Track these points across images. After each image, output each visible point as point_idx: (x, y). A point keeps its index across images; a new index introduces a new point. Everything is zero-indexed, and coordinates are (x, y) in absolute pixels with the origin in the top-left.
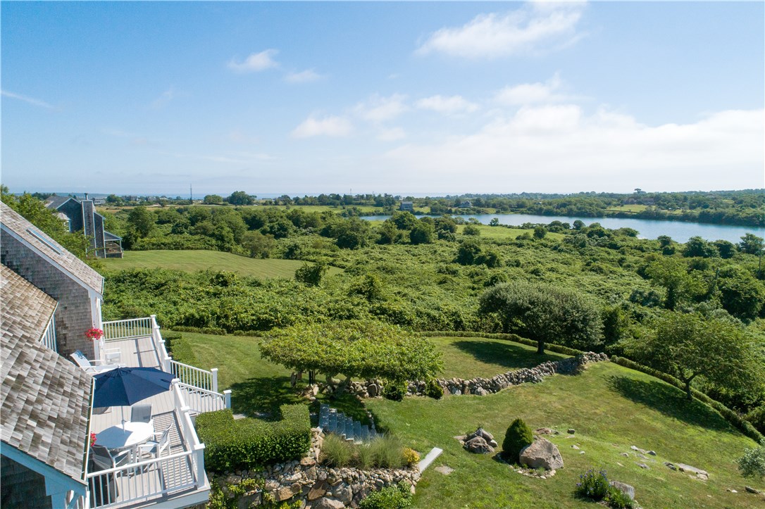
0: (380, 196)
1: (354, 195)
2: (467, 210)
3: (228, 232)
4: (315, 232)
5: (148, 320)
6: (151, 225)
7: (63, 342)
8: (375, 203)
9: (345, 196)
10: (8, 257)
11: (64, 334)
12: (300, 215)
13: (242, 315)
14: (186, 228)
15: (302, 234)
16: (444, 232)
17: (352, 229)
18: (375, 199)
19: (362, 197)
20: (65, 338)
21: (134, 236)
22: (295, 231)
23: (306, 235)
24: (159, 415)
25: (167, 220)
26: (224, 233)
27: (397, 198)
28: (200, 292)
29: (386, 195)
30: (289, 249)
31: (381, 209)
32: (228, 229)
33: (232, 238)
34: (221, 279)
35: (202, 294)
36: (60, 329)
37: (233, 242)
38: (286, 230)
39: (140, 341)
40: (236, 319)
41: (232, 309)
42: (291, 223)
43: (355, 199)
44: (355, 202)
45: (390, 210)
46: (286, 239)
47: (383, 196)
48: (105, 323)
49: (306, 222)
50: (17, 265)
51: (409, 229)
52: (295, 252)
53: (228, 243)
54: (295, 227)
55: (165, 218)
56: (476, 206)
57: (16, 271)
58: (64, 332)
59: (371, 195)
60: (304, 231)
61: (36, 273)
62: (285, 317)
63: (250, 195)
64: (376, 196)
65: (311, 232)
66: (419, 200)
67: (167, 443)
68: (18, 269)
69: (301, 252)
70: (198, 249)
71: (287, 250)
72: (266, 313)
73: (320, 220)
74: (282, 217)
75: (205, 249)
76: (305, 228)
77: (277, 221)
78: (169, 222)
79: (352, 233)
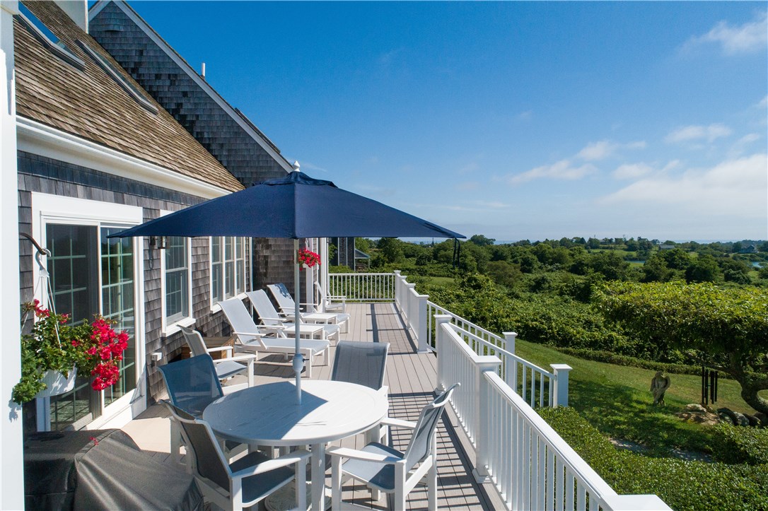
0: (632, 239)
1: (600, 238)
2: (751, 256)
3: (471, 261)
4: (563, 268)
5: (391, 276)
6: (397, 252)
7: (262, 271)
8: (626, 247)
9: (590, 240)
10: (198, 124)
11: (266, 257)
12: (545, 251)
13: (505, 320)
14: (429, 261)
15: (548, 271)
16: (732, 272)
17: (611, 264)
18: (626, 243)
19: (610, 241)
20: (266, 263)
21: (382, 260)
22: (540, 268)
23: (553, 271)
24: (402, 395)
25: (412, 254)
26: (467, 261)
27: (654, 242)
28: (449, 295)
29: (640, 239)
30: (536, 282)
31: (634, 254)
32: (472, 258)
33: (475, 266)
34: (473, 283)
35: (452, 296)
36: (259, 247)
37: (475, 270)
38: (530, 264)
39: (377, 306)
40: (496, 323)
41: (490, 311)
42: (535, 258)
43: (602, 243)
44: (603, 246)
45: (645, 255)
46: (530, 275)
47: (636, 239)
48: (333, 274)
49: (552, 258)
50: (209, 139)
51: (682, 269)
52: (543, 286)
53: (471, 271)
54: (539, 264)
55: (410, 252)
56: (765, 251)
57: (208, 147)
58: (266, 253)
59: (621, 239)
60: (549, 267)
61: (233, 153)
62: (563, 328)
63: (489, 238)
64: (628, 240)
65: (559, 269)
66: (684, 245)
67: (428, 463)
68: (209, 145)
69: (550, 286)
70: (440, 276)
71: (534, 284)
72: (536, 321)
73: (568, 257)
74: (525, 252)
75: (448, 276)
76: (551, 265)
77: (521, 255)
78: (413, 256)
79: (611, 267)
